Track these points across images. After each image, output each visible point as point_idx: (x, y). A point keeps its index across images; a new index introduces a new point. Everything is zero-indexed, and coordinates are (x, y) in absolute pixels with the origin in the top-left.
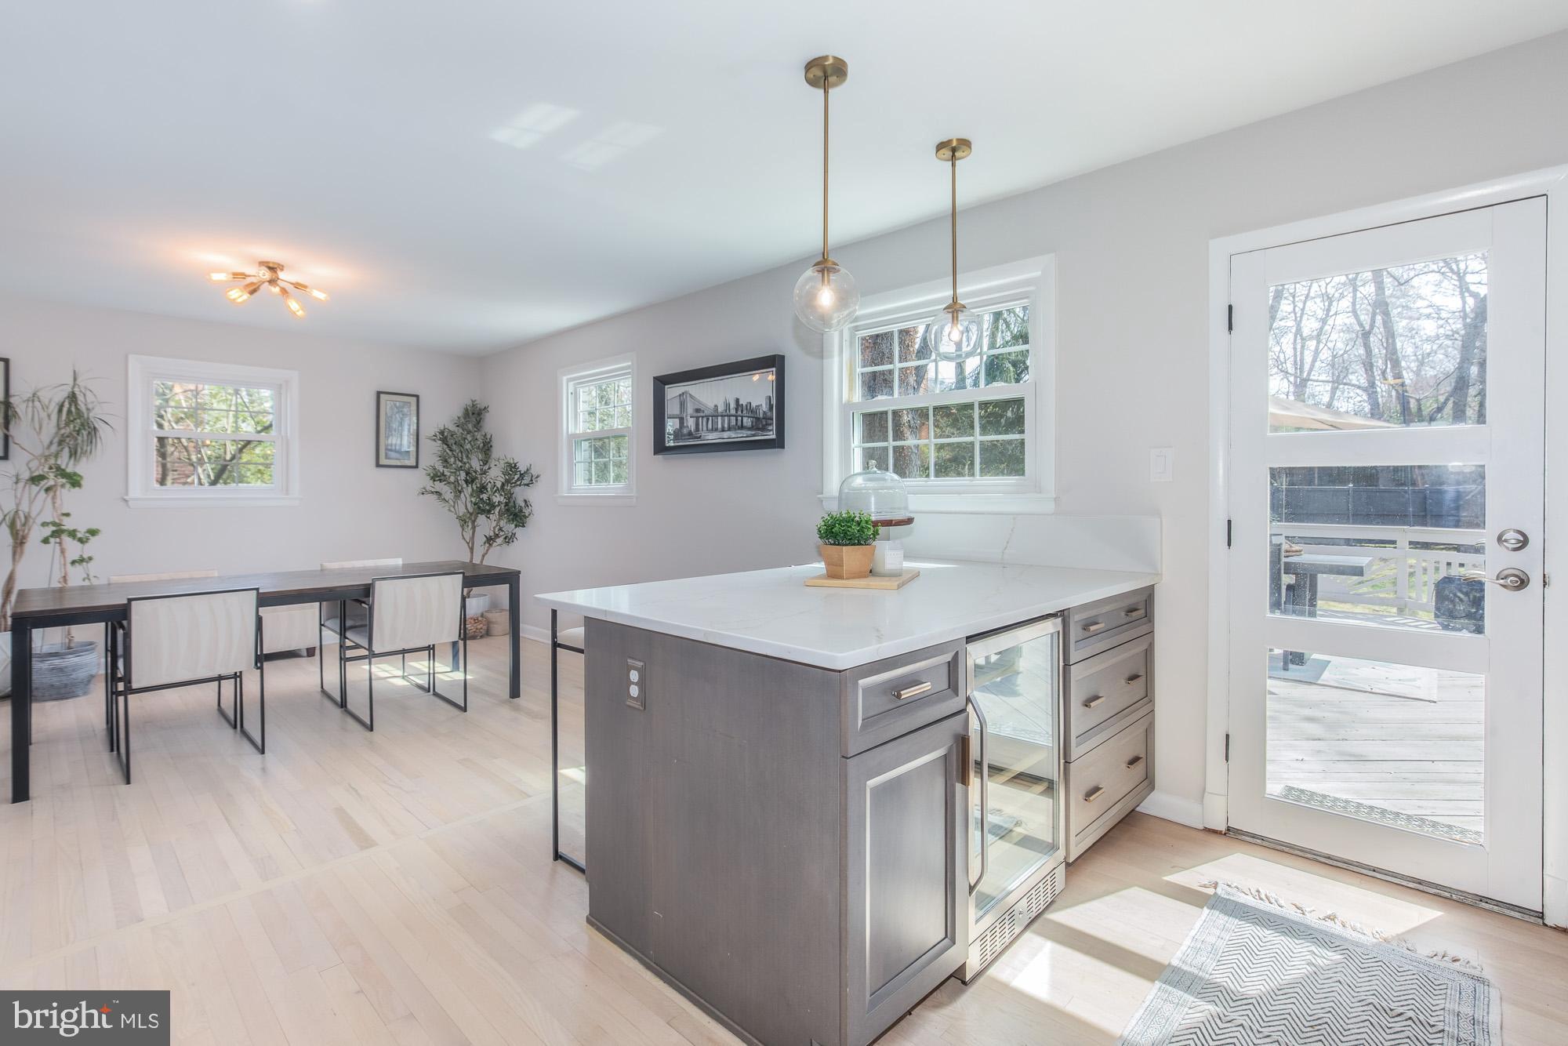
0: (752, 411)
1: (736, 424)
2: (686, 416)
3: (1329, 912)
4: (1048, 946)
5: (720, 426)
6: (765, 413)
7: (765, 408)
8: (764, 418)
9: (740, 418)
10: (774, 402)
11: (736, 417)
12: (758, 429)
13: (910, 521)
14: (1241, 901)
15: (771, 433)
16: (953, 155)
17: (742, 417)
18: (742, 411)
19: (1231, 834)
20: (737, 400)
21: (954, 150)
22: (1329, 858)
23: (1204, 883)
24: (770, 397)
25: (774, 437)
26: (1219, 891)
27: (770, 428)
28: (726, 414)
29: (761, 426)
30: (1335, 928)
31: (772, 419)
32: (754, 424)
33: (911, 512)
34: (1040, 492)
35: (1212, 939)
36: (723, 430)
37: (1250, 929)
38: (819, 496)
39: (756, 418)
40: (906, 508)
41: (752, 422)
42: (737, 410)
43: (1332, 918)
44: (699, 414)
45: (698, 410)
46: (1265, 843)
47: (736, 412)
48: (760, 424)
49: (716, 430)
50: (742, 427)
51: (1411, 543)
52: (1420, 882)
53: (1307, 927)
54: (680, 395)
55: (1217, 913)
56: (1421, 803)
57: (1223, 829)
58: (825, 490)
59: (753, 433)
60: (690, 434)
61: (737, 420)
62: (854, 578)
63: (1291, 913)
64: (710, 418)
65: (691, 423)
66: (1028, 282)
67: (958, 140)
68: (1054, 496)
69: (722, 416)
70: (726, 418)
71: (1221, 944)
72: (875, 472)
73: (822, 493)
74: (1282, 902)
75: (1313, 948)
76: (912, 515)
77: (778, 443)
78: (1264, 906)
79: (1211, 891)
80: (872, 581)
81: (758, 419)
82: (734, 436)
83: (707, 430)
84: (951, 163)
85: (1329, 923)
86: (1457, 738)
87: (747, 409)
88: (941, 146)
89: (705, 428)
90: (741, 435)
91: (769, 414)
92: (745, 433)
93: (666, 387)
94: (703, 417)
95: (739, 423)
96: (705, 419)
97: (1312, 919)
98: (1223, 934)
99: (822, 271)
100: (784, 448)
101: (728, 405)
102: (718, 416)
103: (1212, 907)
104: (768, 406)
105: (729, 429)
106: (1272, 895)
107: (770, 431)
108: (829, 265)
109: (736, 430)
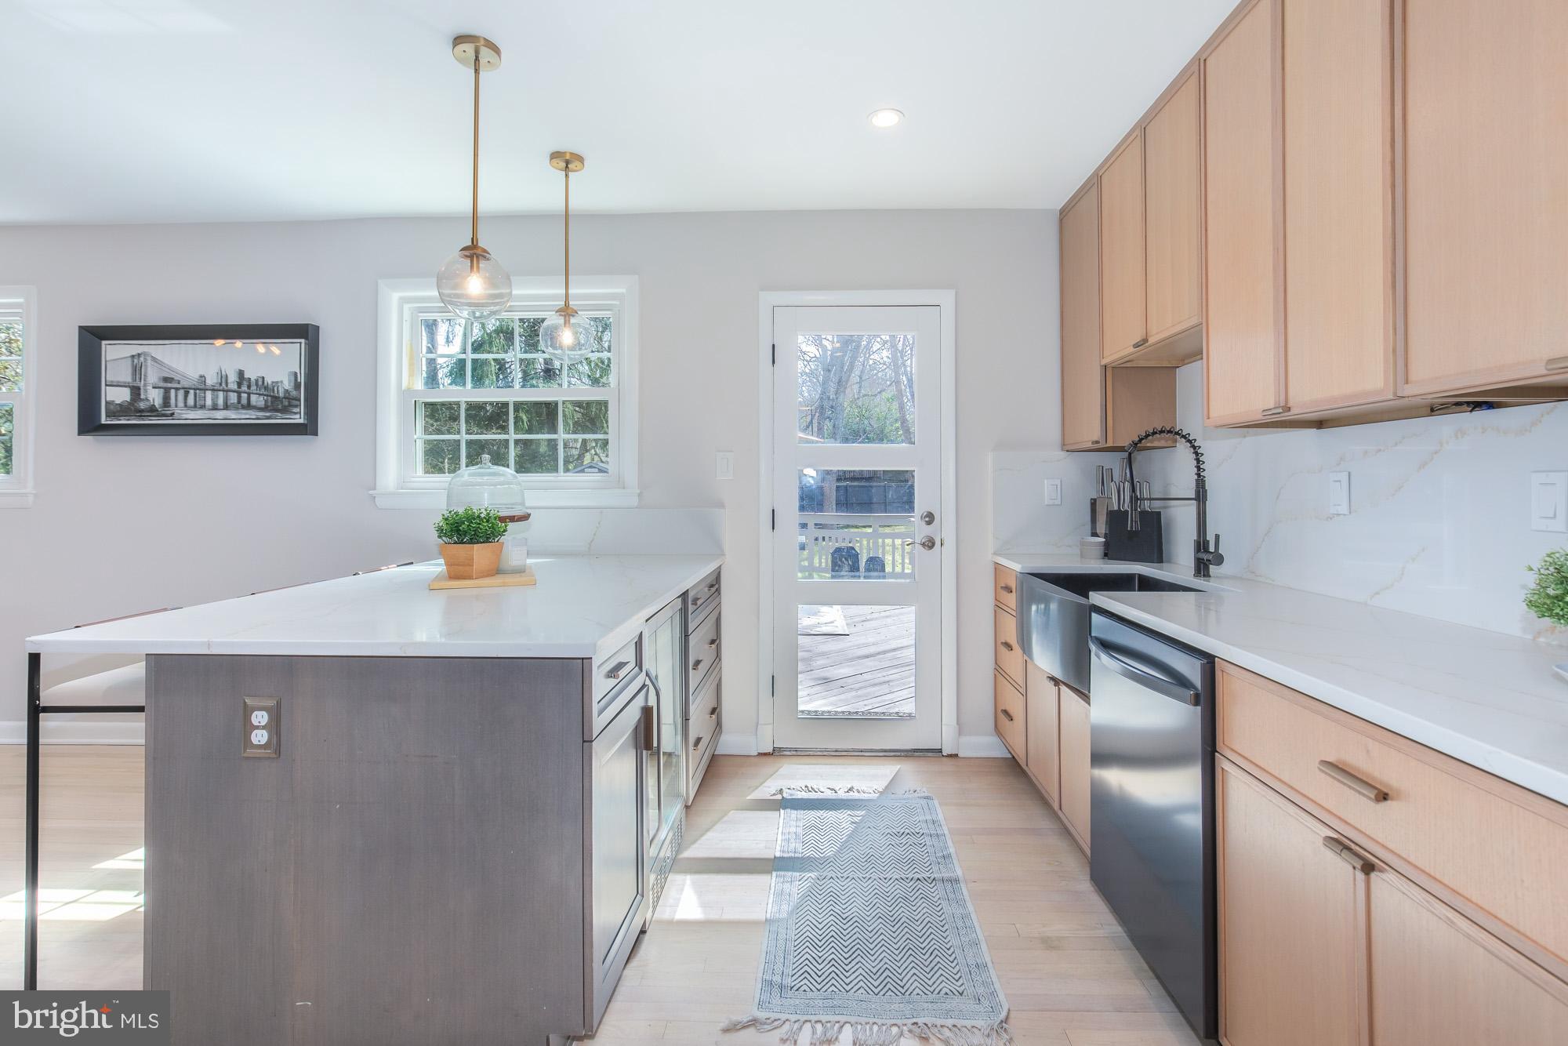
0: (262, 385)
1: (239, 402)
2: (145, 385)
3: (849, 787)
4: (689, 879)
5: (209, 402)
6: (287, 391)
7: (287, 384)
8: (285, 398)
9: (244, 396)
10: (302, 380)
11: (239, 394)
12: (277, 410)
13: (525, 517)
14: (800, 797)
15: (298, 416)
16: (567, 167)
17: (249, 394)
18: (249, 387)
19: (776, 753)
20: (241, 373)
21: (567, 162)
22: (836, 751)
23: (773, 793)
24: (296, 374)
25: (301, 421)
26: (785, 795)
27: (296, 410)
28: (222, 386)
29: (280, 407)
30: (854, 795)
31: (300, 400)
32: (269, 404)
33: (527, 508)
34: (624, 488)
35: (793, 830)
36: (215, 408)
37: (812, 815)
38: (371, 492)
39: (273, 397)
40: (523, 504)
41: (266, 401)
42: (239, 384)
43: (851, 789)
44: (169, 385)
45: (166, 380)
46: (799, 753)
47: (239, 387)
48: (278, 402)
49: (203, 407)
50: (249, 406)
51: (816, 524)
52: (885, 751)
53: (842, 800)
54: (133, 356)
55: (789, 810)
56: (866, 702)
57: (770, 750)
58: (378, 484)
59: (268, 414)
60: (152, 410)
61: (239, 397)
62: (482, 577)
63: (829, 794)
64: (192, 392)
65: (154, 397)
66: (613, 296)
67: (571, 153)
68: (639, 491)
69: (213, 390)
70: (221, 394)
71: (800, 831)
72: (489, 468)
73: (375, 489)
74: (822, 790)
75: (849, 812)
76: (529, 511)
77: (309, 428)
78: (812, 795)
79: (779, 797)
80: (498, 580)
81: (275, 398)
82: (234, 416)
83: (186, 406)
84: (564, 173)
85: (851, 793)
86: (867, 657)
87: (257, 384)
88: (555, 155)
89: (181, 404)
90: (248, 417)
91: (294, 393)
92: (253, 414)
93: (104, 342)
94: (177, 389)
95: (244, 401)
96: (181, 393)
97: (842, 795)
98: (799, 823)
99: (471, 257)
100: (316, 434)
101: (224, 379)
102: (205, 390)
103: (785, 808)
104: (292, 384)
105: (226, 407)
106: (815, 787)
107: (296, 413)
108: (479, 252)
109: (237, 409)
